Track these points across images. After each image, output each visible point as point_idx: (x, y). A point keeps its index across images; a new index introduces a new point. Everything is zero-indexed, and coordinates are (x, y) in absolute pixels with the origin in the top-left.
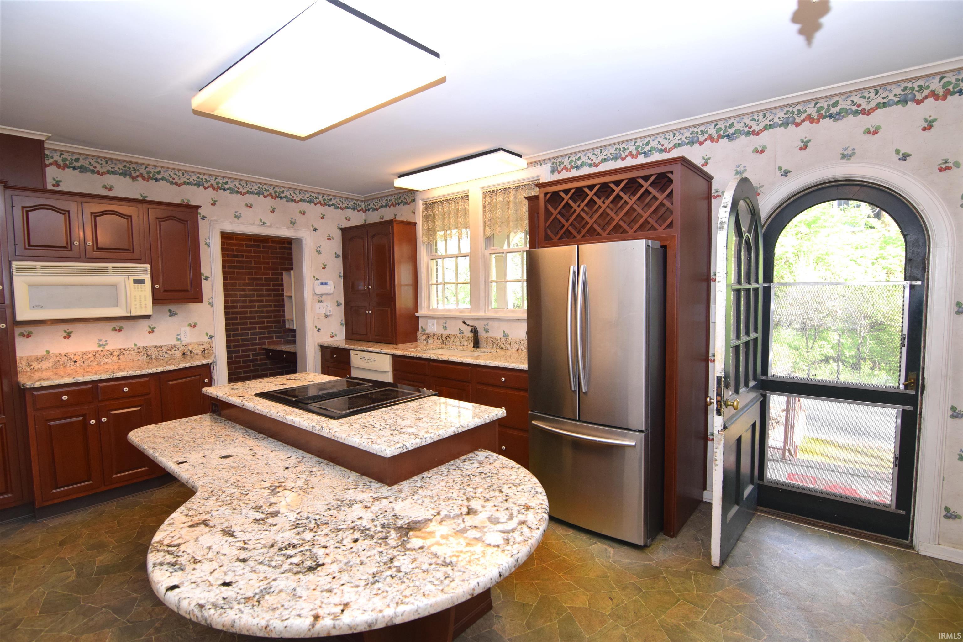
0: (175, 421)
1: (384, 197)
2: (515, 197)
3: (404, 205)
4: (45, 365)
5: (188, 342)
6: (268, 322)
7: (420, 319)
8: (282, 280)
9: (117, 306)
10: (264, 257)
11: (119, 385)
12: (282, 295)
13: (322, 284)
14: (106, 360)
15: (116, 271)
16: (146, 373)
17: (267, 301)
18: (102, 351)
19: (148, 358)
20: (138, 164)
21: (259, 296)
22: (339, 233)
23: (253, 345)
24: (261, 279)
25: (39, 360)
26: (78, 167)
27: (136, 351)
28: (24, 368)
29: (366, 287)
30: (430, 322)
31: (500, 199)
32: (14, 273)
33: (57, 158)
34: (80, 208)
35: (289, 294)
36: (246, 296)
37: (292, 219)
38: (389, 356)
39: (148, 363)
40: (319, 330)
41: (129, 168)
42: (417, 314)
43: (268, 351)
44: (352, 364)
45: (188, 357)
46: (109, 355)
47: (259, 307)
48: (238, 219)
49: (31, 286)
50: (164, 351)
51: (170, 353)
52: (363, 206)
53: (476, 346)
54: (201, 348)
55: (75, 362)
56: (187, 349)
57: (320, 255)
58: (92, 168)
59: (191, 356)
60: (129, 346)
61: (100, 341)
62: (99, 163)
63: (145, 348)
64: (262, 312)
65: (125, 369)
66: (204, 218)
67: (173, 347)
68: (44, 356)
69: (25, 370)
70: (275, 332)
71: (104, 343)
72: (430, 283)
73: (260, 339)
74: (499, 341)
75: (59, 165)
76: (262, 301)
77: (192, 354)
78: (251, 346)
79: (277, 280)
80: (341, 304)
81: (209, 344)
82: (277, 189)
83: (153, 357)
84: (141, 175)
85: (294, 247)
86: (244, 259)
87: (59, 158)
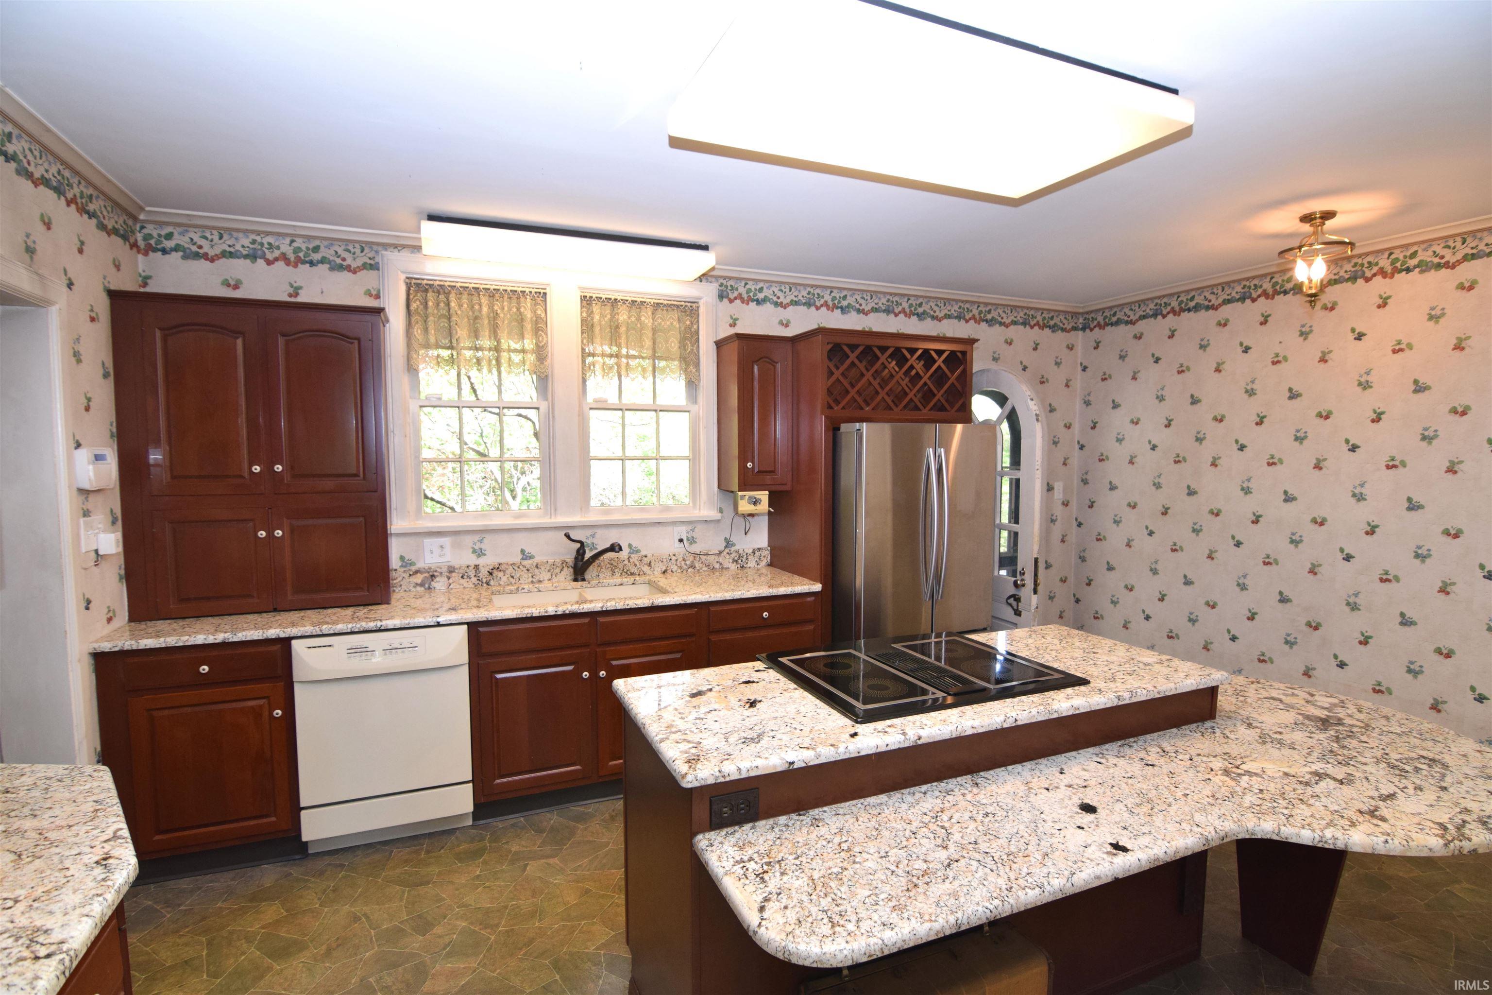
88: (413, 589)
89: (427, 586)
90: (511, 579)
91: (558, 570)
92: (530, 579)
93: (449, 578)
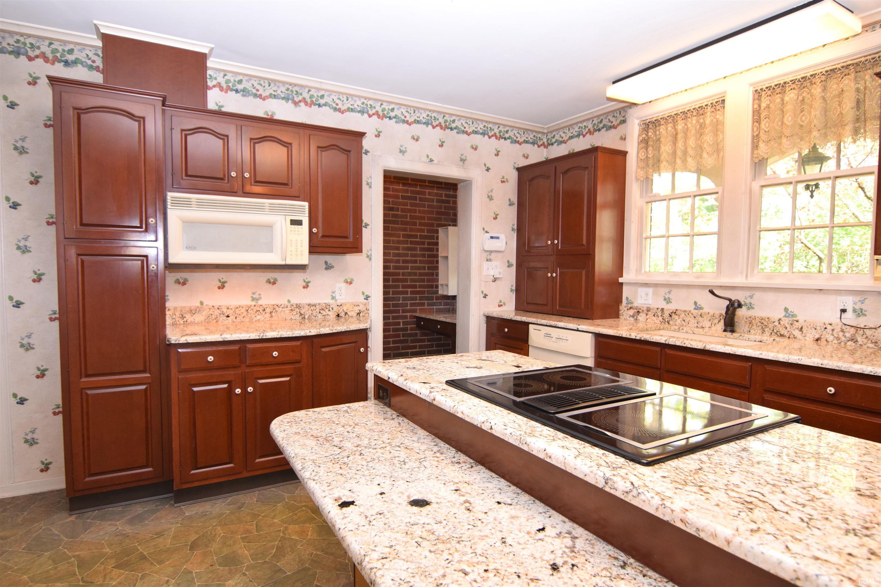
0: (331, 408)
1: (577, 123)
2: (825, 89)
3: (607, 130)
4: (199, 318)
5: (343, 301)
6: (420, 286)
7: (624, 288)
8: (437, 238)
9: (272, 252)
10: (420, 212)
11: (269, 347)
12: (437, 256)
13: (492, 238)
14: (259, 317)
15: (273, 209)
16: (298, 335)
17: (421, 262)
18: (255, 306)
19: (301, 317)
20: (301, 86)
21: (412, 256)
22: (515, 174)
23: (404, 311)
24: (416, 236)
25: (193, 312)
26: (241, 91)
27: (289, 308)
28: (177, 319)
29: (549, 242)
30: (642, 291)
31: (792, 95)
32: (169, 206)
33: (221, 79)
34: (239, 133)
35: (444, 255)
36: (398, 255)
37: (462, 155)
38: (590, 334)
39: (301, 323)
40: (485, 296)
41: (292, 91)
42: (621, 280)
43: (419, 319)
44: (530, 343)
45: (343, 320)
46: (261, 311)
47: (412, 268)
48: (403, 155)
49: (187, 223)
50: (318, 310)
51: (324, 313)
52: (545, 140)
53: (729, 329)
54: (357, 310)
55: (228, 316)
56: (341, 310)
57: (492, 201)
58: (254, 91)
59: (345, 319)
60: (283, 303)
61: (254, 294)
62: (261, 85)
63: (298, 306)
64: (415, 274)
65: (276, 328)
66: (367, 152)
67: (327, 306)
68: (198, 307)
69: (178, 323)
70: (428, 299)
71: (257, 297)
72: (644, 236)
73: (412, 305)
74: (777, 323)
75: (222, 87)
76: (415, 262)
77: (347, 316)
78: (402, 313)
79: (432, 237)
80: (512, 265)
81: (365, 305)
82: (447, 118)
83: (306, 317)
84: (304, 100)
85: (460, 193)
86: (399, 213)
87: (222, 79)
88: (629, 319)
89: (635, 318)
90: (683, 322)
91: (716, 321)
92: (696, 325)
93: (647, 315)
